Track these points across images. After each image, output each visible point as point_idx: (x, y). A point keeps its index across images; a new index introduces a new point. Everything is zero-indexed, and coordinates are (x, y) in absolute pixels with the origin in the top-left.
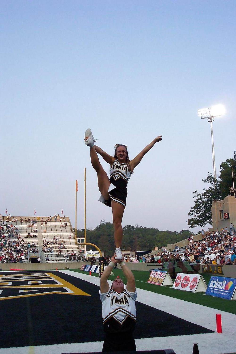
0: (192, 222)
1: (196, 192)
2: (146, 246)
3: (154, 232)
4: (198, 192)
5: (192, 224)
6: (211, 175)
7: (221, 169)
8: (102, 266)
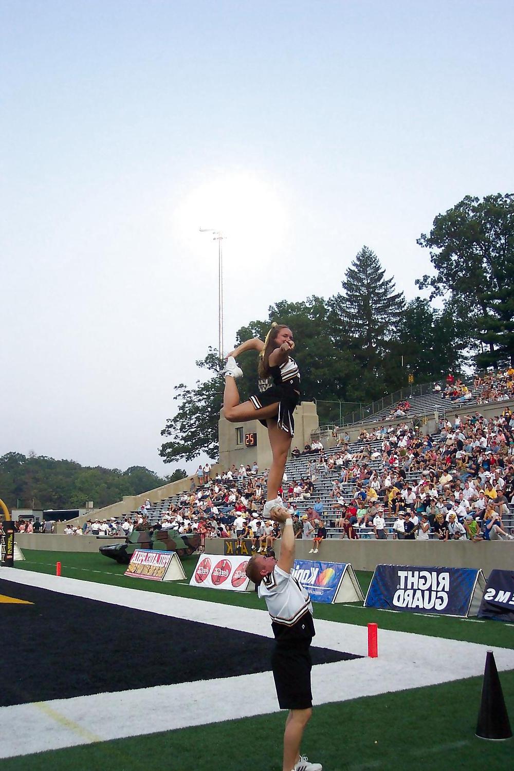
0: (169, 450)
1: (181, 386)
2: (51, 500)
3: (70, 468)
4: (185, 387)
5: (169, 455)
6: (215, 352)
7: (237, 341)
8: (9, 542)
